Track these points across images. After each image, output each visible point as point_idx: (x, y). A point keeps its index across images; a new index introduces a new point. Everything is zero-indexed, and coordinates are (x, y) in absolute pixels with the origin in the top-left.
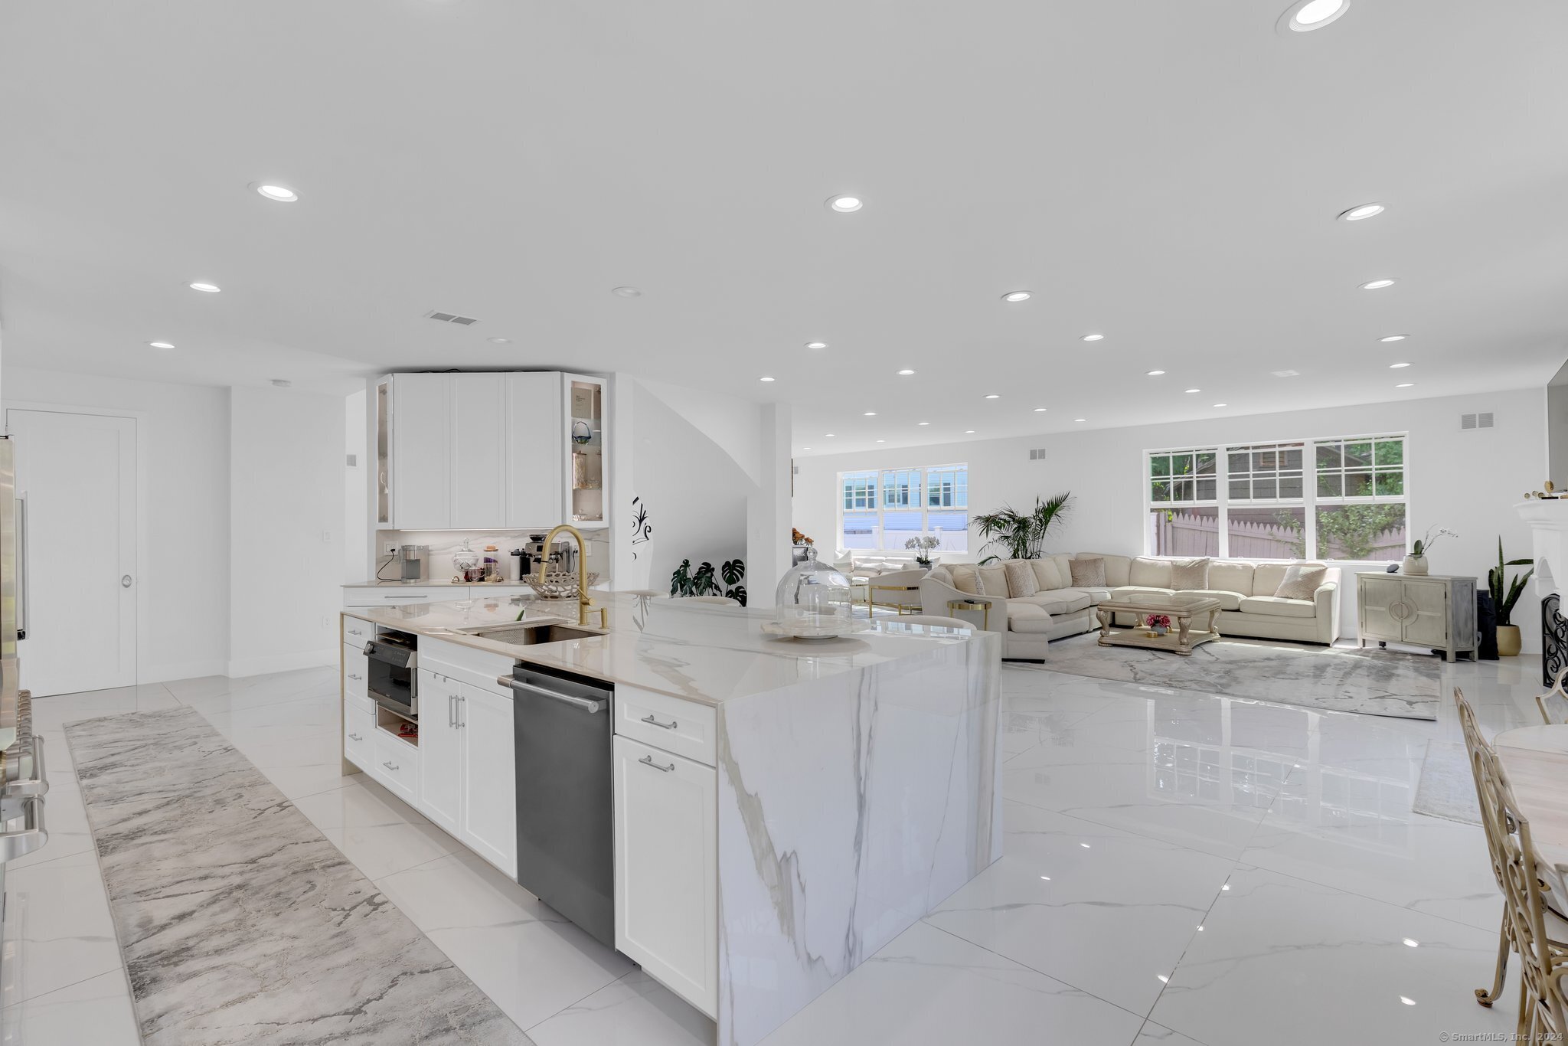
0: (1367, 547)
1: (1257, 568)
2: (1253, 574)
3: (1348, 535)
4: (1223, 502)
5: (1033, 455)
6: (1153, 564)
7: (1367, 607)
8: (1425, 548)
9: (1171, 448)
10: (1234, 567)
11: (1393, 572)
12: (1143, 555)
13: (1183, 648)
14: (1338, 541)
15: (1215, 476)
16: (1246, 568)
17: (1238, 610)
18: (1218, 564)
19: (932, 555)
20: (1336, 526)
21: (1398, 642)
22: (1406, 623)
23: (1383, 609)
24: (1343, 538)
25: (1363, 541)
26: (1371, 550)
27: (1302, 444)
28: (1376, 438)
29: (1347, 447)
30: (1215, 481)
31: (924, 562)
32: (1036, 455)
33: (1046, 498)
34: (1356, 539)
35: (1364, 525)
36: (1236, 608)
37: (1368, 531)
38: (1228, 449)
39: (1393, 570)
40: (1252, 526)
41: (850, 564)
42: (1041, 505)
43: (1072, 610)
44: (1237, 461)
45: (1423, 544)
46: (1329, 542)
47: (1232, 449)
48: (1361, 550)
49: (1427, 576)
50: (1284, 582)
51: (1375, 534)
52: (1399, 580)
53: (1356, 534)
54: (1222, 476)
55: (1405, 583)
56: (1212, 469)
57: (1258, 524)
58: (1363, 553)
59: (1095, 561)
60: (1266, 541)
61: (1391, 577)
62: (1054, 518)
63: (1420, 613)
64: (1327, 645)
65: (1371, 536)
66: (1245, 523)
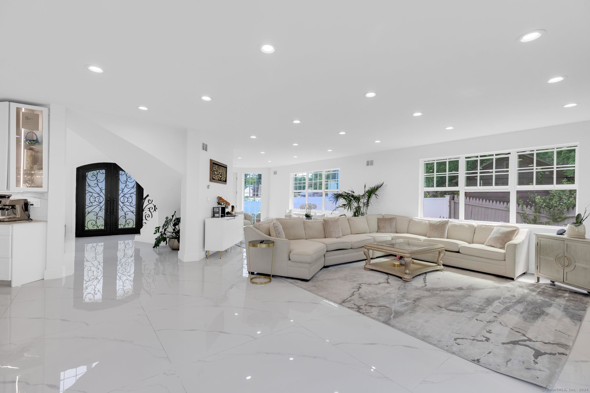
0: (564, 216)
1: (477, 227)
2: (474, 230)
3: (552, 209)
4: (462, 188)
5: (368, 164)
6: (420, 221)
7: (541, 256)
8: (584, 219)
9: (435, 158)
10: (463, 225)
11: (561, 234)
12: (418, 217)
13: (406, 277)
14: (545, 212)
15: (458, 173)
16: (471, 226)
17: (458, 252)
18: (455, 223)
19: (312, 213)
20: (545, 204)
21: (561, 282)
22: (567, 270)
23: (552, 259)
24: (548, 211)
25: (560, 213)
26: (565, 218)
27: (510, 153)
28: (557, 148)
29: (537, 154)
30: (458, 176)
31: (308, 216)
32: (369, 163)
33: (371, 185)
34: (556, 211)
35: (561, 204)
36: (457, 250)
37: (564, 207)
38: (466, 158)
39: (562, 233)
40: (496, 203)
41: (291, 216)
42: (367, 189)
43: (356, 247)
44: (471, 165)
45: (582, 217)
46: (539, 212)
47: (469, 158)
48: (559, 218)
49: (585, 238)
50: (490, 236)
51: (568, 210)
52: (563, 240)
53: (556, 209)
54: (462, 174)
55: (567, 242)
56: (457, 170)
57: (500, 202)
58: (560, 220)
59: (391, 219)
60: (504, 211)
61: (559, 238)
62: (373, 196)
63: (576, 264)
64: (512, 279)
65: (565, 210)
66: (493, 202)
